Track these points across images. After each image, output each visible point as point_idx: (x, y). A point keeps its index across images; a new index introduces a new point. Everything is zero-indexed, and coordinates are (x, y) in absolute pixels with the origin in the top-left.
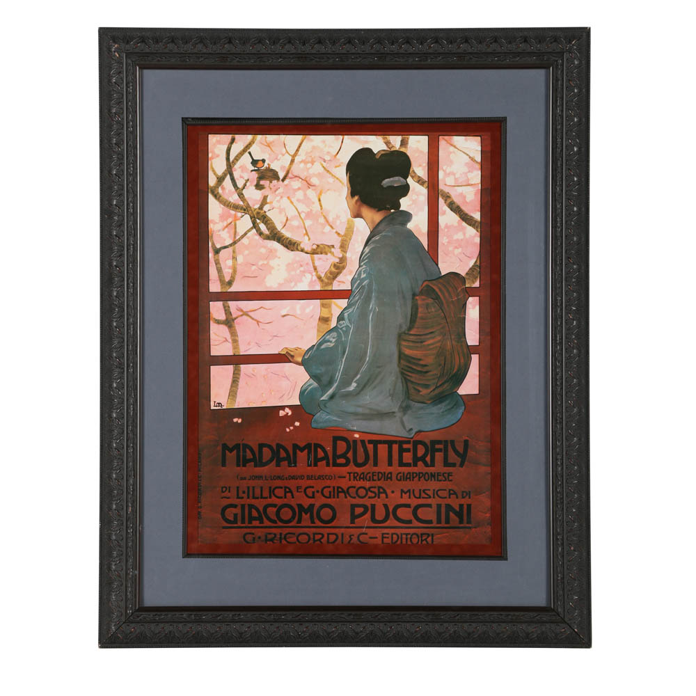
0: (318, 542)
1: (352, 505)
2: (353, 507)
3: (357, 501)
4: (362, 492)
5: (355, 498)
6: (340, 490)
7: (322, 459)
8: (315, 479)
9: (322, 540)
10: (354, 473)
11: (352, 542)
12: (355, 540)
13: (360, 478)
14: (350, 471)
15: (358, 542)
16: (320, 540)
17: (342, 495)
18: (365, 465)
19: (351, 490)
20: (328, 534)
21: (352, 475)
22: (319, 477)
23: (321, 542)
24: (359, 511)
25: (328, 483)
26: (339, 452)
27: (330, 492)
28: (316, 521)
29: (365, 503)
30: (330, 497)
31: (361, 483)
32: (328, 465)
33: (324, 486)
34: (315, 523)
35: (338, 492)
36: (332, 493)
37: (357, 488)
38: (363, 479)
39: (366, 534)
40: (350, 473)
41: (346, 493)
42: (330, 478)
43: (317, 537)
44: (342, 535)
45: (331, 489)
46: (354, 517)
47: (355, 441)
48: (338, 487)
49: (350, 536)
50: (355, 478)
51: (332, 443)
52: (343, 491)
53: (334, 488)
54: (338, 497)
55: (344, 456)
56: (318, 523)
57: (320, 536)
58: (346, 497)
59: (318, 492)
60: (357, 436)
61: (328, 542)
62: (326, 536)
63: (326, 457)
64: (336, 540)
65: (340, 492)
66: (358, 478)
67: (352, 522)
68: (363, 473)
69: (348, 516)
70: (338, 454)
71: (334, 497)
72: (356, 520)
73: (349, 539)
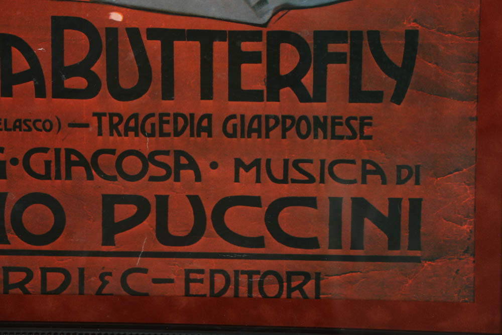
0: (18, 291)
1: (105, 197)
2: (109, 202)
3: (120, 187)
4: (132, 165)
5: (113, 179)
6: (74, 158)
7: (23, 77)
8: (7, 130)
9: (27, 286)
10: (112, 115)
11: (105, 291)
12: (113, 286)
13: (127, 129)
14: (98, 110)
15: (124, 293)
16: (21, 285)
17: (79, 171)
18: (139, 95)
19: (103, 159)
20: (44, 271)
21: (106, 120)
22: (18, 125)
23: (26, 292)
24: (124, 212)
25: (42, 139)
26: (71, 58)
27: (48, 164)
28: (11, 236)
29: (142, 193)
30: (47, 176)
31: (130, 142)
32: (40, 92)
33: (31, 148)
34: (8, 243)
35: (70, 164)
36: (53, 164)
37: (118, 153)
38: (135, 130)
39: (144, 271)
40: (99, 116)
41: (91, 165)
42: (47, 126)
43: (16, 277)
44: (82, 271)
45: (50, 156)
46: (111, 229)
47: (113, 31)
48: (69, 152)
49: (102, 277)
50: (113, 127)
51: (49, 36)
52: (82, 162)
53: (57, 151)
54: (69, 176)
55: (83, 69)
56: (16, 242)
57: (24, 275)
58: (90, 177)
59: (14, 161)
60: (117, 17)
61: (44, 292)
62: (38, 274)
63: (35, 72)
64: (65, 285)
65: (76, 164)
66: (121, 128)
67: (108, 239)
68: (135, 116)
69: (97, 226)
70: (67, 63)
71: (58, 177)
72: (118, 237)
73: (100, 283)
